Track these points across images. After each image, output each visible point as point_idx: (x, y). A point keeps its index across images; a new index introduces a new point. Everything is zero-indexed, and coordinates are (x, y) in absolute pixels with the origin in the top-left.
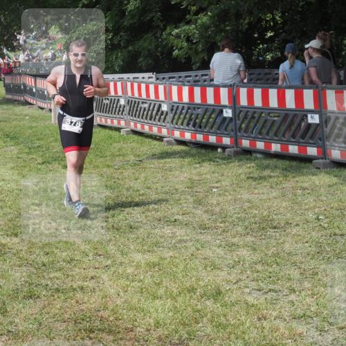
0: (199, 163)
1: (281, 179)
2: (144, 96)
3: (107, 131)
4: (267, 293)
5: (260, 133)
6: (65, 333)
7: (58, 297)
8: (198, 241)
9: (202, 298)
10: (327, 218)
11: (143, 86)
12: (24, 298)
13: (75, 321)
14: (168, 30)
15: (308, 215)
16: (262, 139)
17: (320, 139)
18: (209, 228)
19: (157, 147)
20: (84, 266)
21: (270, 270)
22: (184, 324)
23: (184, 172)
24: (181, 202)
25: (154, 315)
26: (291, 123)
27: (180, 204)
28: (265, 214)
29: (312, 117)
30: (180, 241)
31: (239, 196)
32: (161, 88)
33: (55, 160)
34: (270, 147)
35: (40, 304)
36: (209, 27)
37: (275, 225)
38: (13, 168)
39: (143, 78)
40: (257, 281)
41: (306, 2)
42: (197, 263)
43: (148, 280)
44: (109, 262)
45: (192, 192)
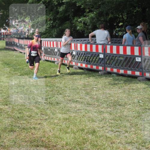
0: (88, 77)
1: (124, 85)
3: (49, 63)
4: (115, 132)
5: (115, 65)
6: (26, 147)
7: (24, 132)
8: (86, 110)
9: (87, 134)
10: (142, 102)
12: (9, 131)
13: (31, 142)
14: (76, 19)
15: (135, 100)
16: (116, 68)
17: (141, 68)
18: (91, 104)
20: (36, 119)
21: (117, 123)
22: (78, 144)
23: (81, 81)
24: (80, 93)
25: (66, 140)
26: (129, 61)
27: (79, 94)
28: (116, 100)
29: (138, 59)
30: (79, 110)
31: (105, 92)
32: (73, 45)
33: (26, 74)
34: (119, 71)
35: (16, 134)
36: (94, 19)
37: (120, 104)
38: (7, 77)
40: (111, 127)
41: (137, 10)
42: (86, 119)
43: (64, 126)
44: (47, 117)
45: (85, 89)
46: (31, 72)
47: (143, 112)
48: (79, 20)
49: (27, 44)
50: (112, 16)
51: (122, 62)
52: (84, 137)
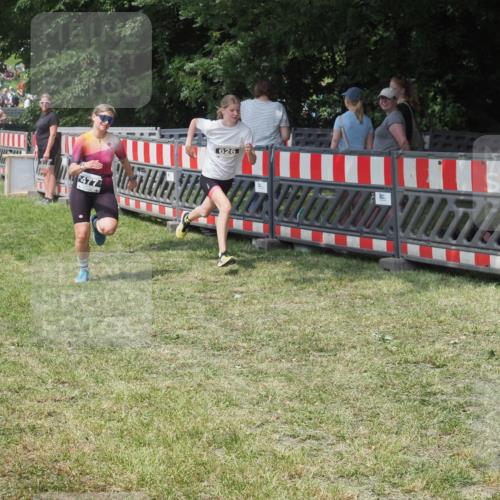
1: (334, 283)
2: (141, 159)
4: (304, 440)
5: (306, 218)
6: (4, 491)
8: (208, 366)
9: (210, 446)
10: (396, 338)
11: (141, 145)
13: (20, 475)
14: (177, 63)
15: (370, 335)
16: (308, 227)
17: (392, 228)
18: (226, 348)
19: (157, 233)
20: (39, 397)
21: (311, 408)
22: (181, 482)
23: (194, 270)
24: (187, 311)
26: (352, 204)
27: (187, 314)
28: (307, 331)
29: (381, 197)
30: (183, 366)
31: (272, 306)
32: (166, 148)
33: (6, 248)
34: (321, 238)
36: (238, 62)
37: (321, 346)
39: (142, 134)
40: (292, 423)
41: (382, 37)
42: (206, 395)
43: (132, 419)
44: (76, 392)
45: (205, 298)
46: (22, 241)
47: (397, 372)
48: (189, 66)
49: (11, 145)
50: (297, 54)
51: (330, 206)
52: (201, 455)
